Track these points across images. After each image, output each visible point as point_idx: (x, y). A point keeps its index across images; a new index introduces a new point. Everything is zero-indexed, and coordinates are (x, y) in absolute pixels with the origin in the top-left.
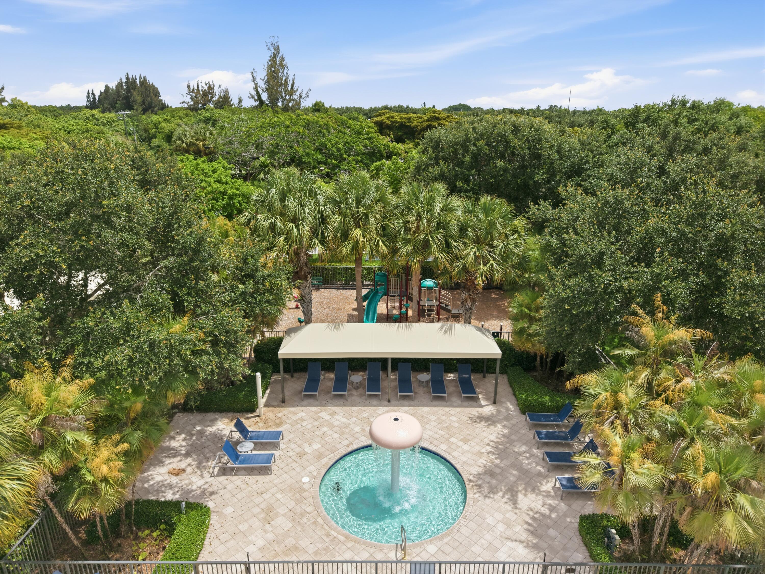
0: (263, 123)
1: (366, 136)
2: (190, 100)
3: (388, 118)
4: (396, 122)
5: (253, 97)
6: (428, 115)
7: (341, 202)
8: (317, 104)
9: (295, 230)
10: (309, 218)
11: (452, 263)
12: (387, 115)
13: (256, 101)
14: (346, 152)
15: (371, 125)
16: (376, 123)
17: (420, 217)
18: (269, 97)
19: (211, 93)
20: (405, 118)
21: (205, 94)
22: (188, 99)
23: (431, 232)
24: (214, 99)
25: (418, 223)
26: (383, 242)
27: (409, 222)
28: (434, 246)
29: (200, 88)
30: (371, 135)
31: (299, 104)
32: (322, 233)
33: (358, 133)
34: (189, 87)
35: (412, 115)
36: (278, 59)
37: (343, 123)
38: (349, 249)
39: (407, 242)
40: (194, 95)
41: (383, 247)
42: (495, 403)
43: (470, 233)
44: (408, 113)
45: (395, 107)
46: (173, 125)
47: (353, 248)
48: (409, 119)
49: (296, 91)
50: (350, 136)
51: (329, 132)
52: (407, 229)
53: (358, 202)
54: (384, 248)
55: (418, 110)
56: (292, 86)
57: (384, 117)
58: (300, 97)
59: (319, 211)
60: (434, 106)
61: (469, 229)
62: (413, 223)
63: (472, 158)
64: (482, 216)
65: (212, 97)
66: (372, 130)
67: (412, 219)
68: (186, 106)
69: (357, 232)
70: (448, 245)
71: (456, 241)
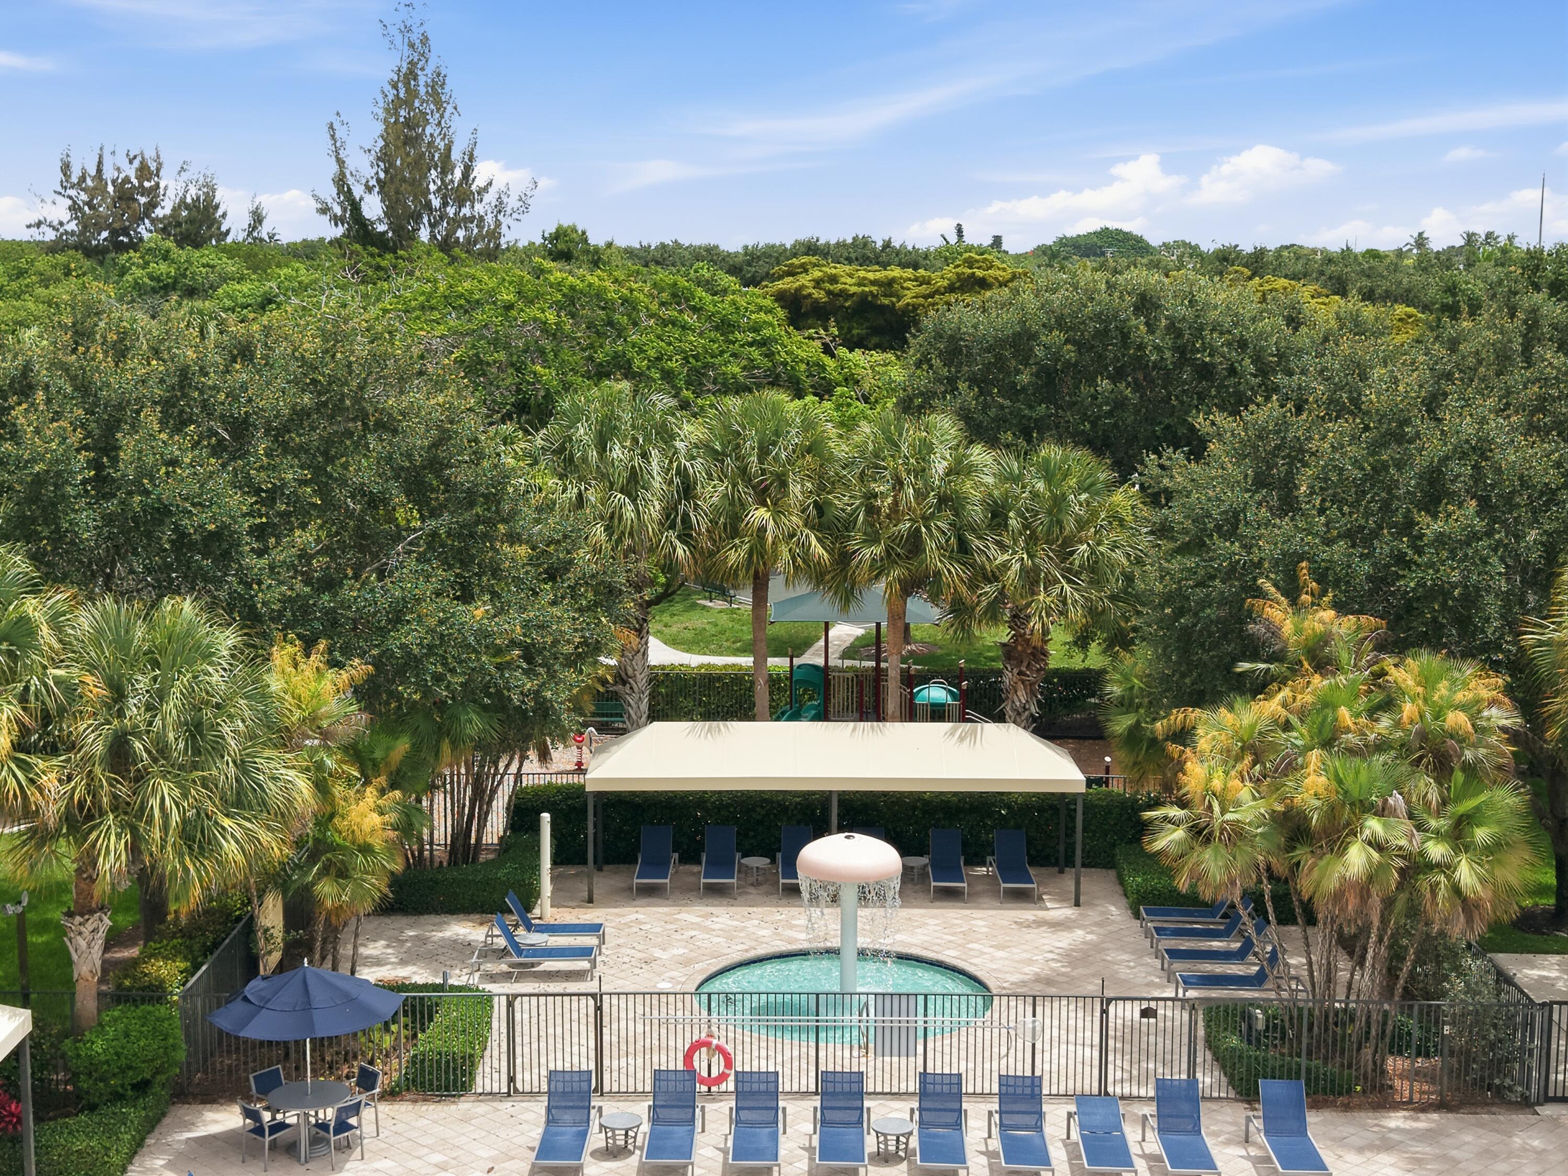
0: (429, 297)
1: (751, 336)
2: (65, 216)
3: (818, 283)
4: (843, 294)
5: (324, 210)
6: (950, 272)
7: (724, 454)
8: (559, 235)
9: (630, 507)
10: (657, 483)
11: (973, 586)
12: (817, 274)
13: (336, 220)
14: (689, 383)
15: (768, 302)
16: (781, 297)
17: (901, 484)
18: (390, 212)
19: (144, 192)
20: (873, 283)
21: (125, 195)
22: (60, 212)
23: (926, 519)
24: (159, 212)
25: (894, 496)
26: (819, 540)
27: (875, 496)
28: (930, 545)
29: (109, 174)
30: (767, 332)
31: (495, 234)
32: (686, 516)
33: (725, 326)
34: (66, 168)
35: (895, 272)
36: (422, 80)
37: (678, 297)
38: (743, 553)
39: (873, 539)
40: (84, 197)
41: (817, 549)
42: (1077, 904)
43: (1014, 522)
44: (885, 266)
45: (840, 245)
46: (31, 305)
47: (750, 553)
48: (891, 282)
49: (485, 189)
50: (701, 335)
51: (635, 324)
52: (872, 511)
53: (763, 453)
54: (820, 550)
55: (926, 256)
56: (467, 170)
57: (804, 280)
58: (500, 208)
59: (678, 473)
60: (997, 241)
61: (1011, 514)
62: (884, 496)
63: (1037, 375)
64: (1040, 486)
65: (152, 205)
66: (769, 318)
67: (880, 488)
68: (50, 235)
69: (760, 515)
70: (964, 547)
71: (980, 538)
